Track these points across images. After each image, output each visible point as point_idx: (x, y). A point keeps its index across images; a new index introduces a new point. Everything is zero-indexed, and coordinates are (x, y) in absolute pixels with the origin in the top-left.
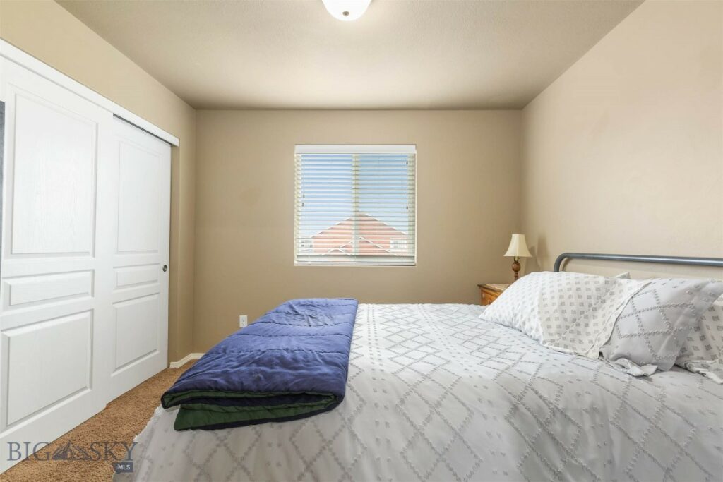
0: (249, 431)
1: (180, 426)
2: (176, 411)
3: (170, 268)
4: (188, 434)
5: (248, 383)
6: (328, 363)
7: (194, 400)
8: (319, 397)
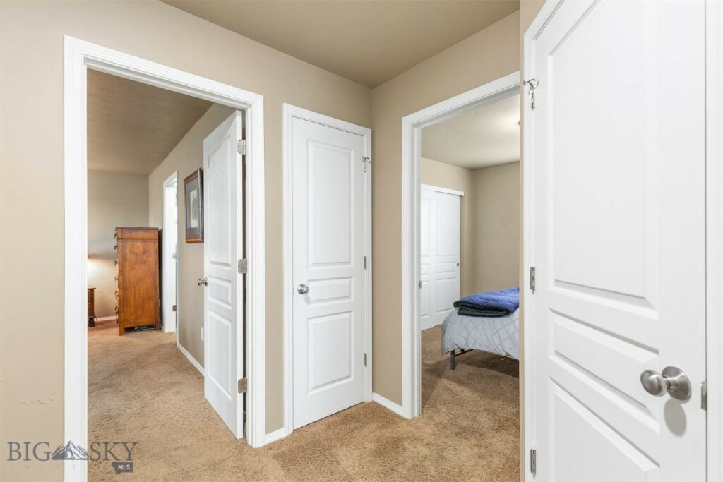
0: (479, 318)
1: (459, 313)
2: (458, 308)
3: (460, 264)
4: (461, 317)
5: (480, 303)
6: (510, 302)
7: (463, 306)
8: (503, 311)
